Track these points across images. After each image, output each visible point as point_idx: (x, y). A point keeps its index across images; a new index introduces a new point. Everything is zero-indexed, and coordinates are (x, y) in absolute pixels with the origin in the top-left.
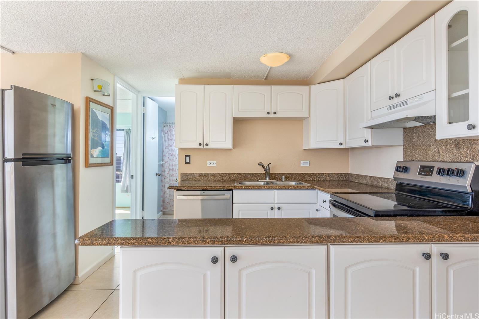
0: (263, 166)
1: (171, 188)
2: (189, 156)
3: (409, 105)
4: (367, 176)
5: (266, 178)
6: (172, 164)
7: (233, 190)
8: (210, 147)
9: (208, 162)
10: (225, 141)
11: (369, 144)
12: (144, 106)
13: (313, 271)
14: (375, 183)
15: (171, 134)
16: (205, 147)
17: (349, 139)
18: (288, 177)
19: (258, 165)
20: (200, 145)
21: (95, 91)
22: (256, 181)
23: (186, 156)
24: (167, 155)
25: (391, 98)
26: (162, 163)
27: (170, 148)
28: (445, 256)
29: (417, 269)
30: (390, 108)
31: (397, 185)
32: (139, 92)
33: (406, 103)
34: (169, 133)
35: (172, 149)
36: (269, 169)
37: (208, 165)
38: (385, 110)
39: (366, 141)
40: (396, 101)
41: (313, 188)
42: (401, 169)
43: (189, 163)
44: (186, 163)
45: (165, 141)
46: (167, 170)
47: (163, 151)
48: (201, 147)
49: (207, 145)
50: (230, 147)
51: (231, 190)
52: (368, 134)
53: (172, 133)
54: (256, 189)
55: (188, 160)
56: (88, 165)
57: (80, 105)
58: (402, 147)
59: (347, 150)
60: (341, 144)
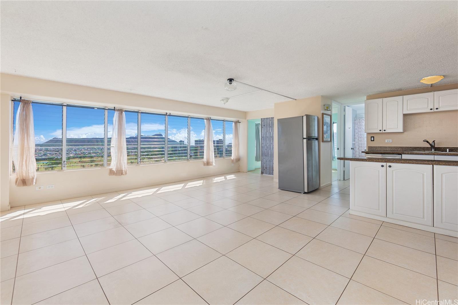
0: (428, 142)
1: (362, 152)
2: (374, 137)
5: (431, 149)
6: (361, 143)
7: (402, 155)
8: (387, 131)
9: (386, 140)
10: (398, 128)
12: (344, 111)
13: (425, 174)
16: (384, 132)
19: (423, 141)
20: (380, 130)
21: (325, 110)
23: (371, 137)
24: (357, 138)
26: (354, 142)
27: (359, 133)
32: (342, 104)
34: (359, 124)
35: (361, 134)
36: (434, 144)
37: (386, 142)
43: (374, 141)
44: (371, 141)
45: (356, 129)
46: (357, 147)
47: (355, 135)
48: (381, 132)
49: (385, 130)
50: (401, 131)
53: (361, 124)
55: (372, 139)
56: (323, 141)
57: (320, 117)
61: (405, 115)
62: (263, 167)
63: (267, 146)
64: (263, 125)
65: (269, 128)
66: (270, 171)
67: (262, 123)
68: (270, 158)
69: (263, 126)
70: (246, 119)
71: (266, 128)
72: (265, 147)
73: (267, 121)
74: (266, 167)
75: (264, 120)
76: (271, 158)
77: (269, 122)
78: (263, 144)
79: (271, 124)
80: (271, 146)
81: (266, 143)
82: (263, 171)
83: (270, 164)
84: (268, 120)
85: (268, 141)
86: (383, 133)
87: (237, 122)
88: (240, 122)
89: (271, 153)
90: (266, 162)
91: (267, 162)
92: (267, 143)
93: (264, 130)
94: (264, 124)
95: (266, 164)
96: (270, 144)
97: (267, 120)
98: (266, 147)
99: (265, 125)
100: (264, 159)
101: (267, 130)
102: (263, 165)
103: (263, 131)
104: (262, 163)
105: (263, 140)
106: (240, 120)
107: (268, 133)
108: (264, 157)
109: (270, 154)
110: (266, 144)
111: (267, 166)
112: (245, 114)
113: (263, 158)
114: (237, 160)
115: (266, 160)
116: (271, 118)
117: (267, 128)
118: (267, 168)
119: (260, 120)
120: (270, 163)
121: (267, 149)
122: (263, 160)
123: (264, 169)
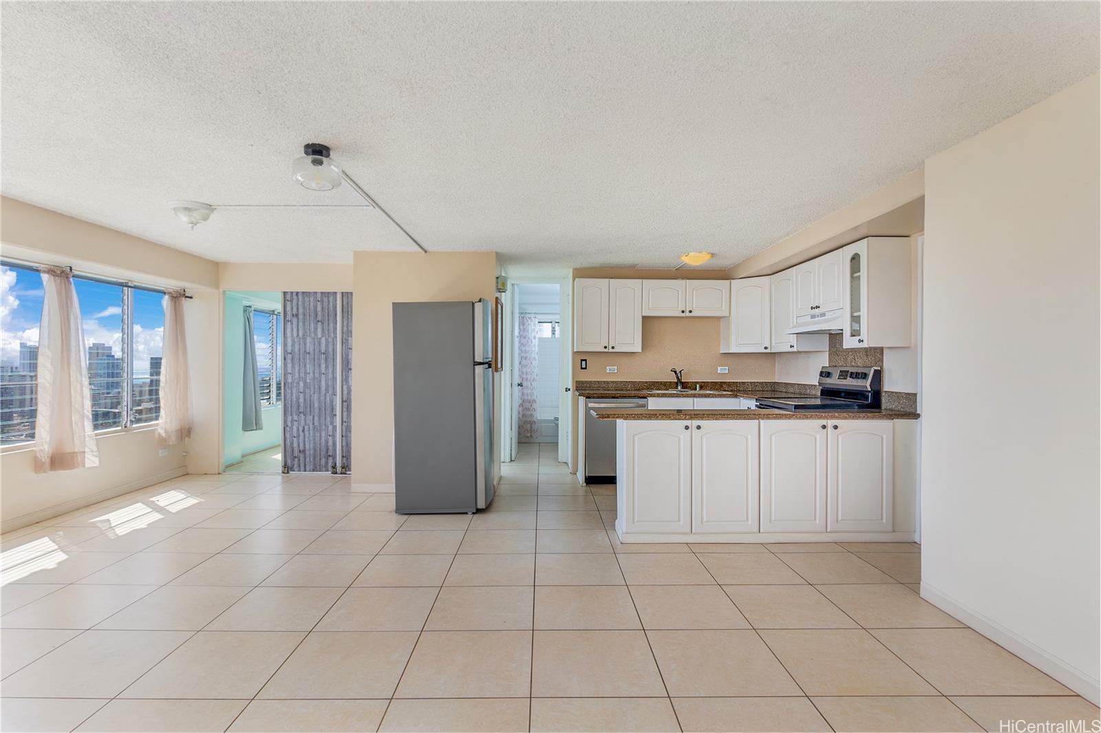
0: (675, 372)
2: (586, 360)
3: (826, 317)
4: (796, 384)
5: (677, 386)
8: (616, 350)
9: (608, 368)
10: (632, 342)
11: (795, 349)
13: (749, 437)
14: (803, 391)
15: (524, 329)
16: (611, 350)
17: (775, 343)
18: (703, 386)
19: (670, 371)
20: (605, 347)
21: (498, 289)
22: (664, 390)
23: (582, 360)
25: (812, 308)
28: (836, 427)
29: (818, 436)
30: (813, 317)
31: (822, 391)
33: (823, 315)
36: (681, 376)
37: (608, 371)
38: (808, 319)
39: (791, 346)
40: (816, 311)
41: (736, 396)
42: (825, 374)
43: (586, 368)
44: (582, 368)
48: (606, 350)
49: (613, 348)
50: (640, 350)
51: (645, 398)
52: (793, 340)
54: (673, 397)
55: (584, 366)
57: (494, 307)
58: (828, 353)
59: (773, 355)
60: (766, 348)
61: (643, 317)
62: (289, 449)
63: (305, 383)
64: (289, 313)
65: (312, 326)
66: (318, 459)
67: (288, 308)
68: (316, 419)
69: (289, 318)
70: (218, 287)
71: (301, 324)
72: (298, 383)
73: (307, 304)
74: (302, 448)
75: (295, 297)
76: (319, 419)
77: (312, 304)
78: (289, 377)
79: (320, 313)
80: (320, 381)
81: (302, 370)
82: (289, 462)
83: (317, 439)
84: (312, 299)
85: (308, 366)
86: (610, 354)
87: (179, 296)
88: (191, 298)
89: (319, 402)
90: (301, 433)
91: (307, 433)
92: (306, 373)
93: (295, 330)
94: (295, 309)
95: (301, 438)
96: (317, 375)
97: (307, 299)
98: (302, 384)
99: (297, 315)
100: (292, 425)
101: (304, 329)
102: (292, 444)
103: (289, 334)
104: (288, 436)
105: (289, 361)
106: (191, 287)
107: (308, 340)
108: (296, 418)
109: (316, 405)
110: (302, 375)
111: (307, 447)
112: (214, 270)
113: (289, 419)
114: (182, 434)
115: (304, 427)
116: (322, 293)
117: (307, 324)
118: (304, 451)
119: (280, 296)
120: (318, 434)
121: (307, 391)
122: (291, 428)
123: (296, 454)
